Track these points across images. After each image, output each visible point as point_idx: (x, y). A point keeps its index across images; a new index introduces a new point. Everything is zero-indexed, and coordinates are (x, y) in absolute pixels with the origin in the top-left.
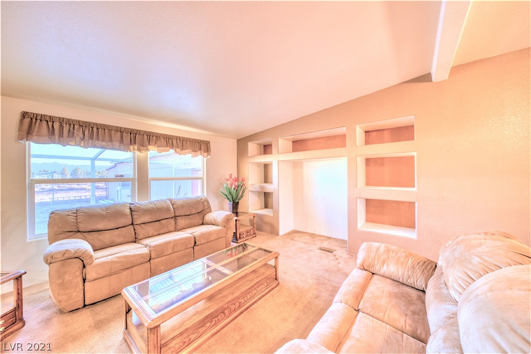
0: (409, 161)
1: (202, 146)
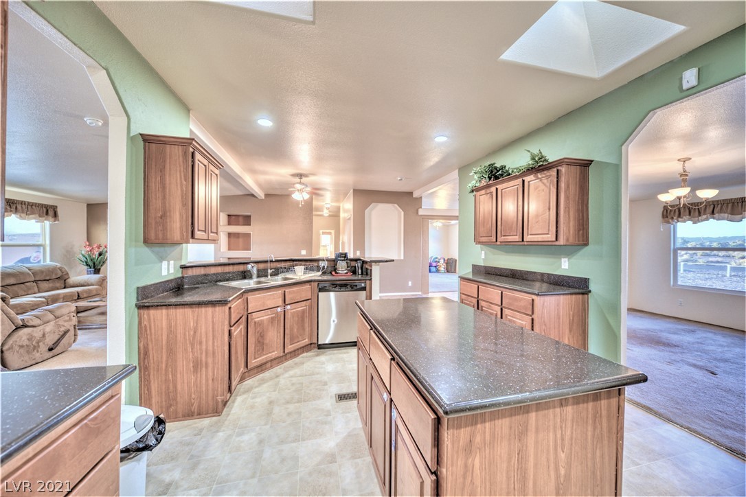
0: (248, 235)
1: (49, 211)
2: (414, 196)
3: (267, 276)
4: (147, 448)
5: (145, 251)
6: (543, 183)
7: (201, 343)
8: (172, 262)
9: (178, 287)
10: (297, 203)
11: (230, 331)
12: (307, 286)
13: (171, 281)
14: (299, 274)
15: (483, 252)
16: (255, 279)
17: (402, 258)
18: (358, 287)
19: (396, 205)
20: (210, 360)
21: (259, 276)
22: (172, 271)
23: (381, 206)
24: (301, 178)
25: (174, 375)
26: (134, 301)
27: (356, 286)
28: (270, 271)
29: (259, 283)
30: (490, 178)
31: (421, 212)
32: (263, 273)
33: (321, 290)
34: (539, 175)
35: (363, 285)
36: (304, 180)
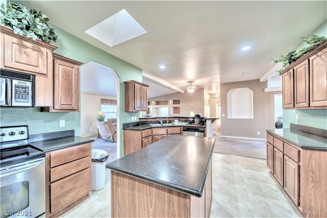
0: (179, 108)
2: (260, 81)
3: (167, 123)
4: (102, 161)
5: (126, 114)
6: (322, 59)
7: (135, 142)
8: (135, 117)
9: (137, 124)
10: (190, 93)
11: (142, 139)
12: (179, 128)
13: (135, 123)
14: (176, 123)
15: (297, 115)
16: (162, 124)
17: (253, 118)
18: (200, 131)
19: (247, 88)
20: (137, 147)
21: (163, 123)
22: (135, 120)
23: (238, 90)
24: (191, 83)
25: (130, 150)
26: (122, 127)
27: (199, 130)
28: (168, 121)
29: (162, 125)
30: (290, 63)
31: (266, 90)
32: (165, 122)
33: (184, 130)
34: (319, 54)
35: (202, 130)
36: (192, 84)
